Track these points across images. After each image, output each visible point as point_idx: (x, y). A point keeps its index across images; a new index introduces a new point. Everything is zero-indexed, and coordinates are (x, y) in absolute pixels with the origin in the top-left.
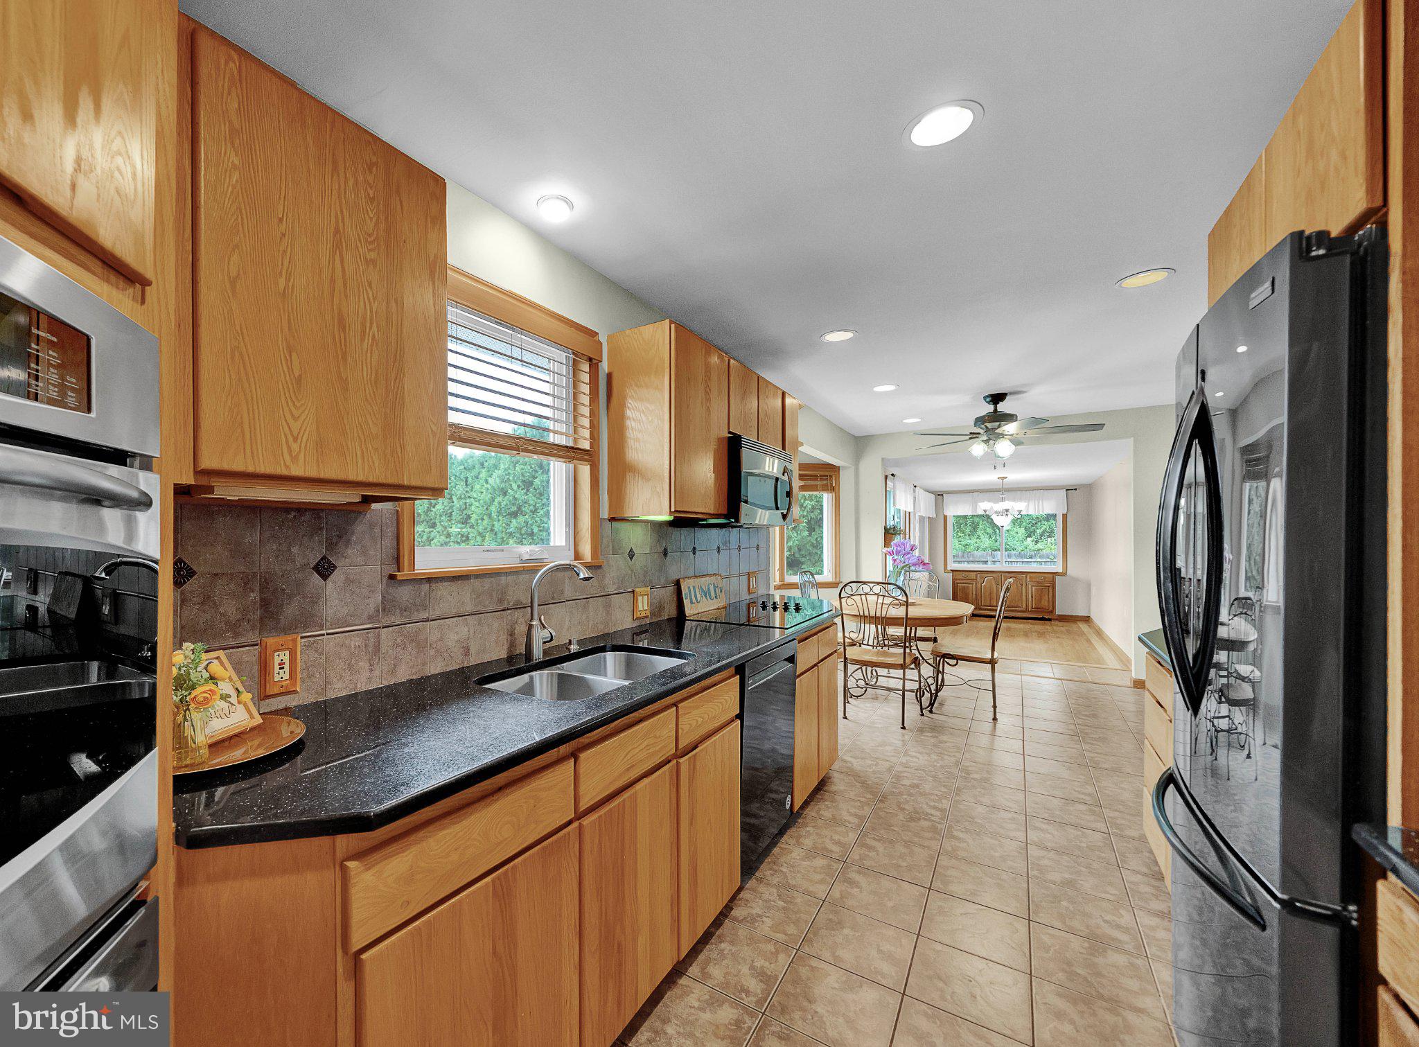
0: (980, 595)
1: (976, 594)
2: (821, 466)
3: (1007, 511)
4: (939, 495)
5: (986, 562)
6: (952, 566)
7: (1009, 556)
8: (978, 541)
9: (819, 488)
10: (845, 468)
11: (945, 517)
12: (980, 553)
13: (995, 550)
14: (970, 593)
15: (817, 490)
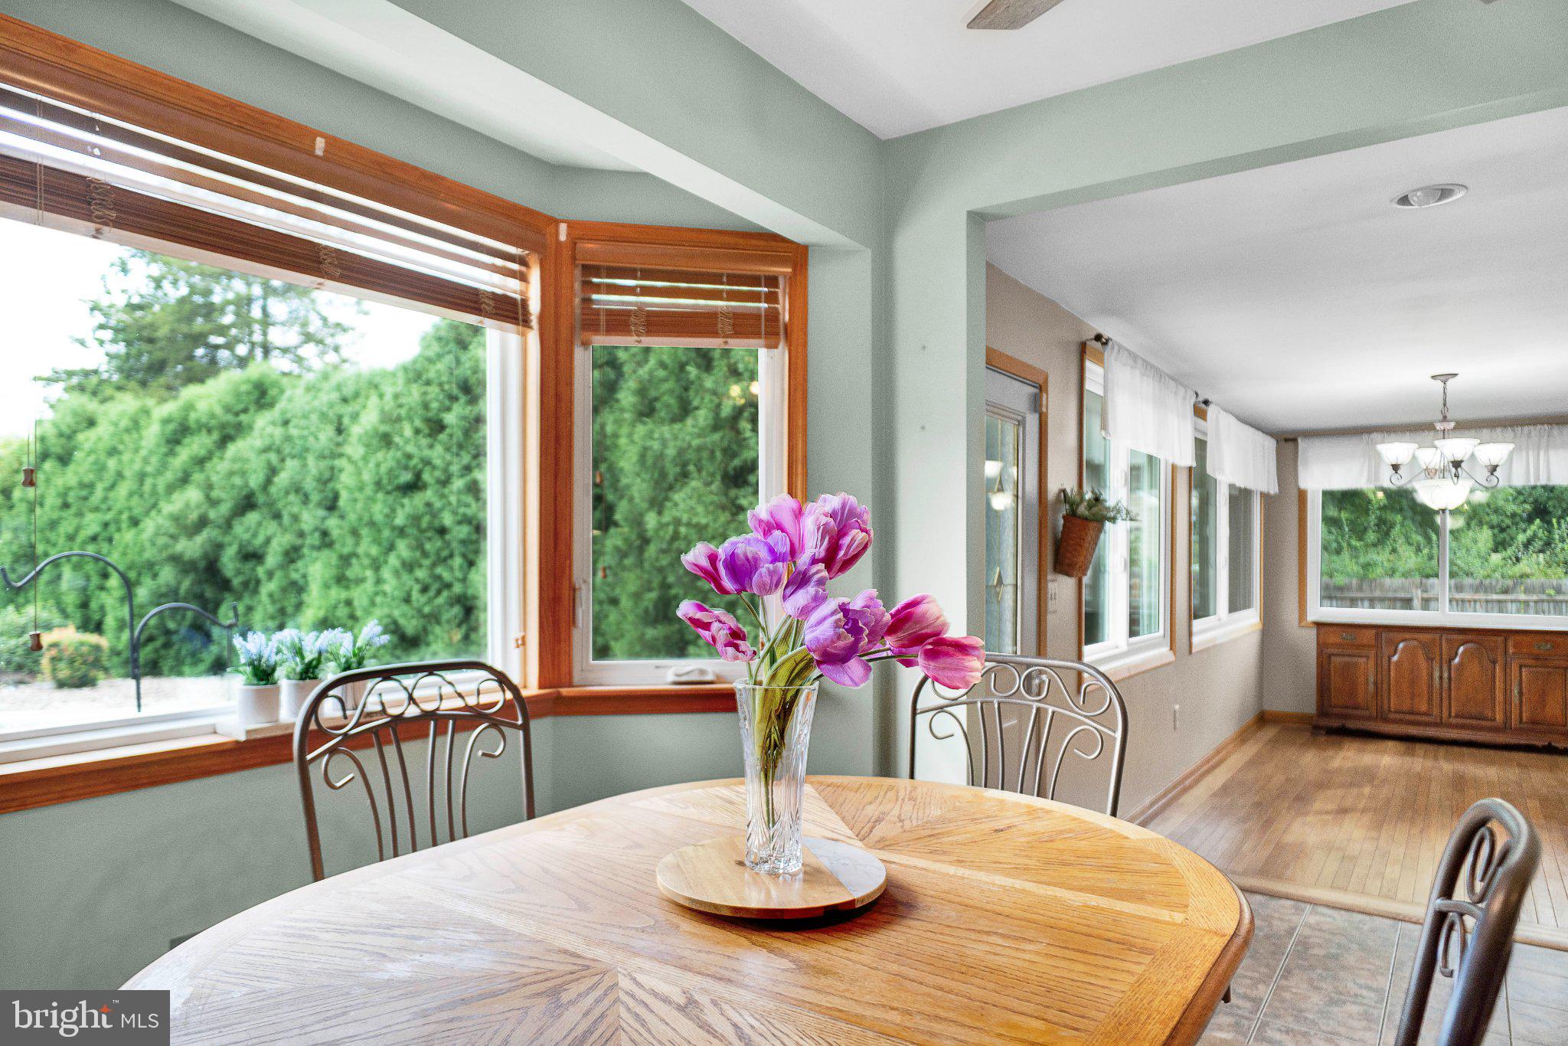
0: (1385, 686)
1: (1376, 683)
2: (727, 239)
3: (1457, 464)
4: (1286, 440)
5: (1407, 603)
6: (1321, 611)
7: (1459, 588)
8: (1392, 557)
9: (723, 325)
10: (830, 252)
11: (1302, 496)
12: (1397, 581)
13: (1428, 576)
14: (1362, 679)
15: (714, 334)
